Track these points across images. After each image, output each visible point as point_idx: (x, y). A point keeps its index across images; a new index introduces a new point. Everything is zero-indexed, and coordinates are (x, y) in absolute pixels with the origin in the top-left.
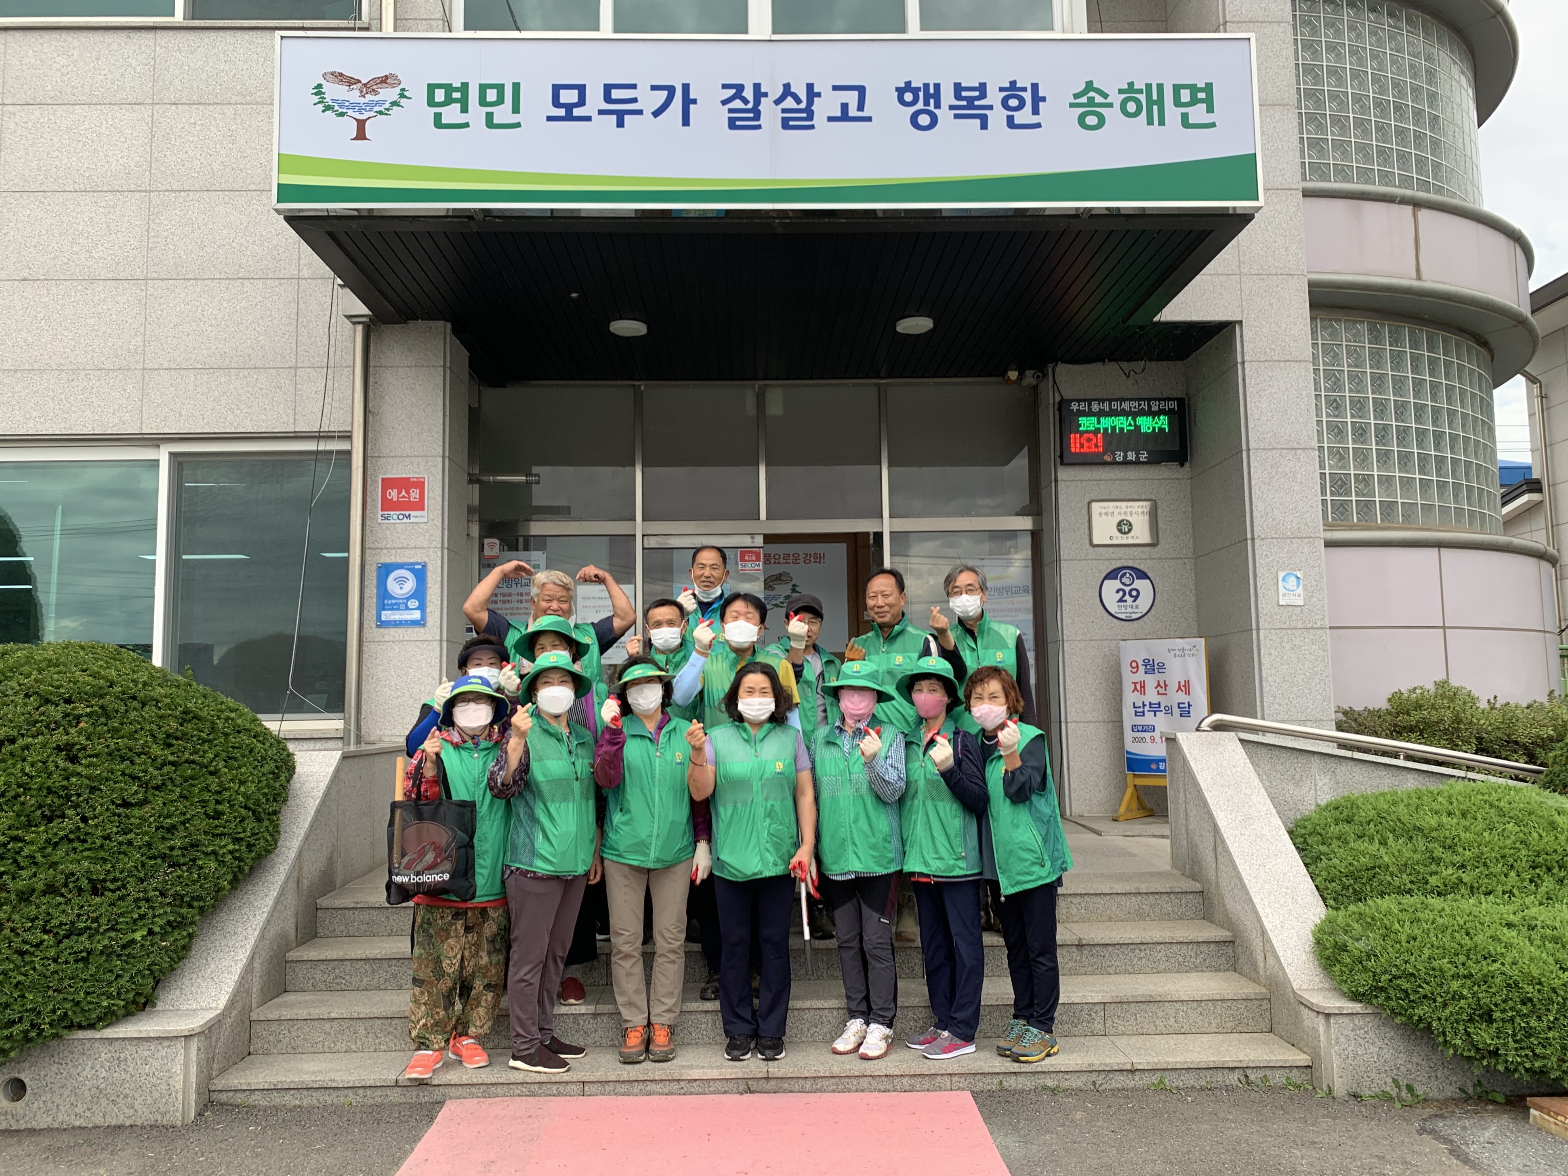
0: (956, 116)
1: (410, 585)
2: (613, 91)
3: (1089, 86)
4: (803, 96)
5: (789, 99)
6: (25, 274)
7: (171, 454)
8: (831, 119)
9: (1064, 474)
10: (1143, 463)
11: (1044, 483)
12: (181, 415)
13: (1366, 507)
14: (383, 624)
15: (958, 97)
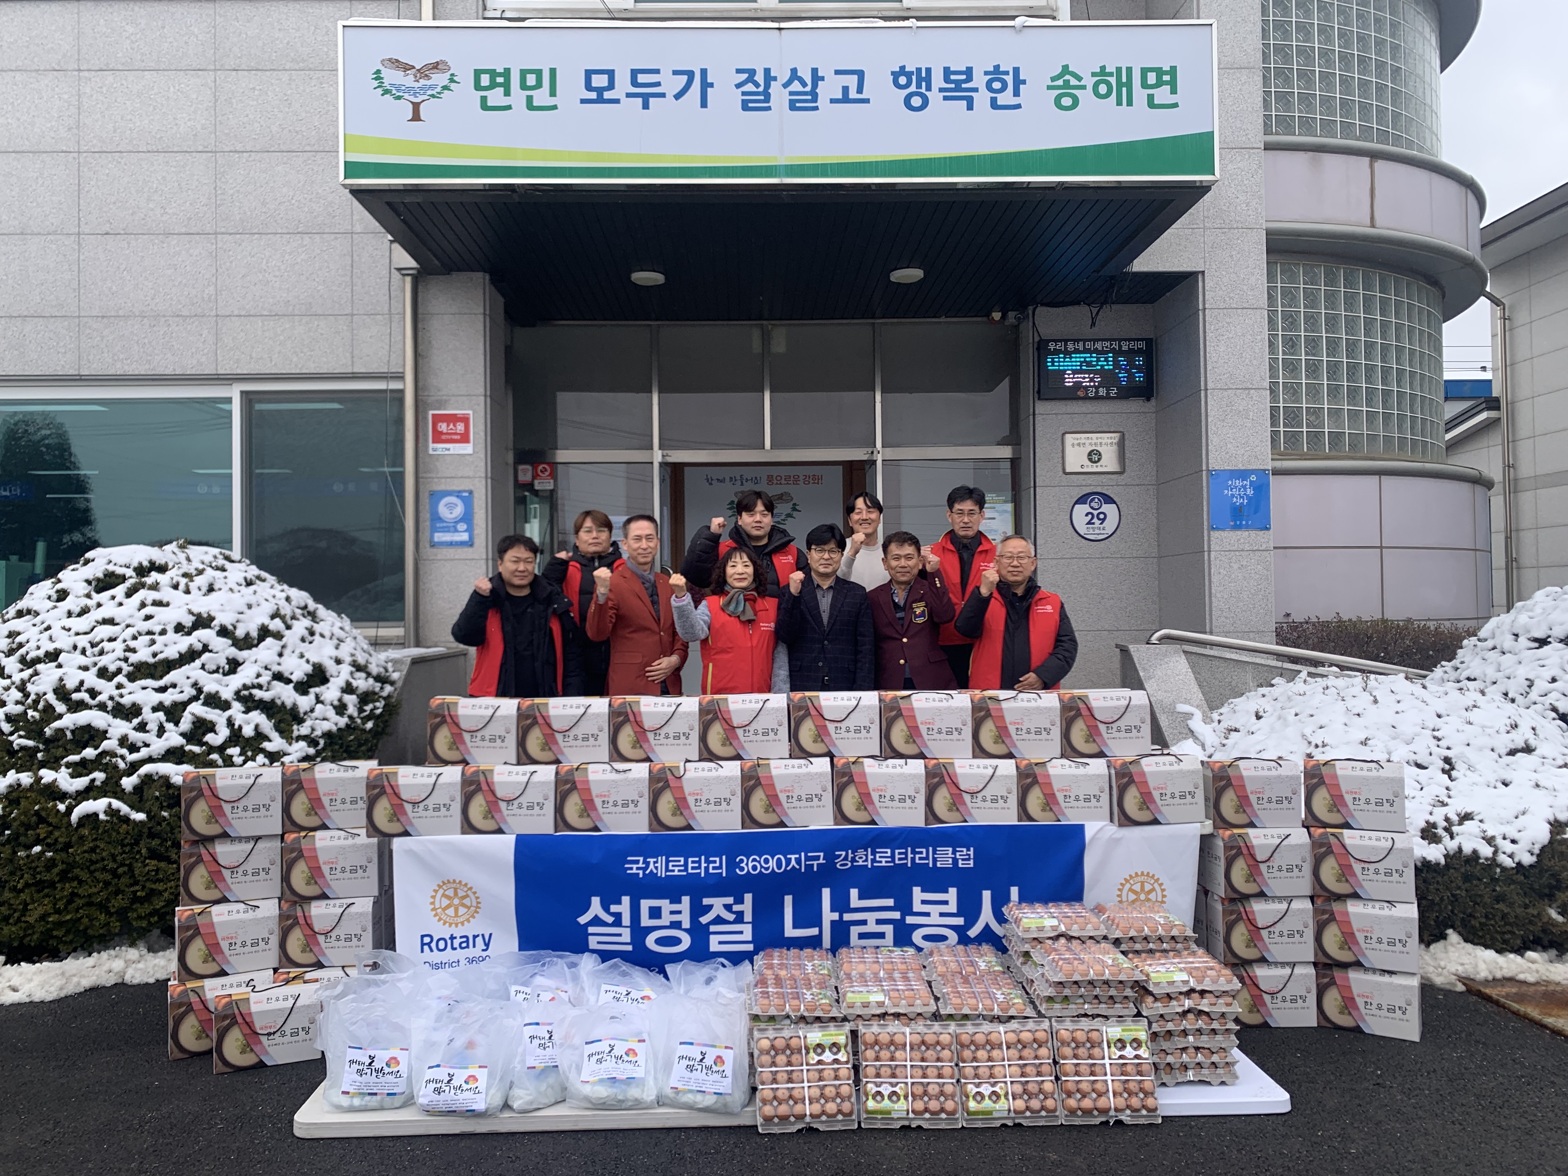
0: (946, 98)
1: (459, 510)
2: (639, 76)
3: (1065, 69)
4: (808, 80)
5: (796, 82)
6: (106, 228)
7: (242, 392)
8: (833, 101)
9: (1042, 407)
10: (1113, 398)
11: (1022, 416)
12: (251, 358)
13: (1315, 437)
14: (433, 545)
15: (947, 80)
